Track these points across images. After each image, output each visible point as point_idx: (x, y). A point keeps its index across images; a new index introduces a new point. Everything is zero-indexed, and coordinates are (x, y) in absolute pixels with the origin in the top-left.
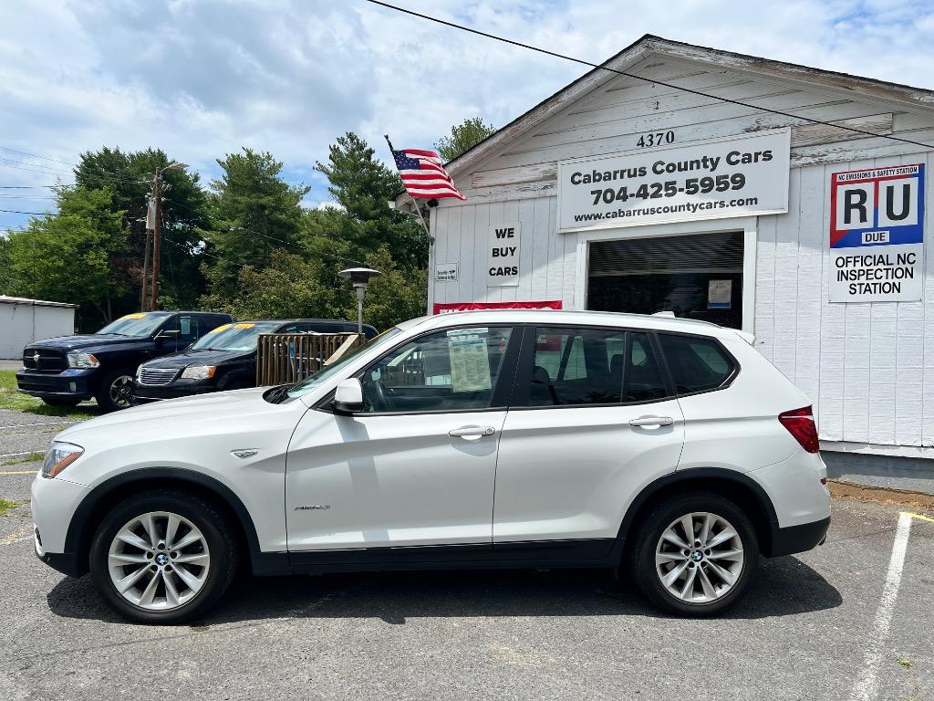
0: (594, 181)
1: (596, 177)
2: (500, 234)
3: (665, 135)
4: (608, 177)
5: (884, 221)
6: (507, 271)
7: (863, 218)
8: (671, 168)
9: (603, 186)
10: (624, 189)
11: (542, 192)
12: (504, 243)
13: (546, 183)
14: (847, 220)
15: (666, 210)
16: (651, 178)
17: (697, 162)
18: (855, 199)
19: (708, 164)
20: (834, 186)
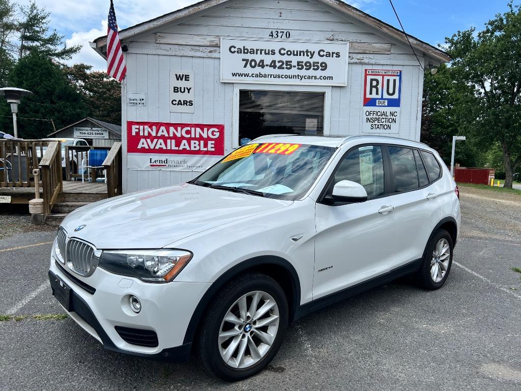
0: (244, 53)
1: (245, 51)
2: (179, 78)
3: (285, 33)
4: (252, 52)
5: (386, 96)
6: (185, 103)
7: (377, 93)
8: (289, 53)
9: (249, 57)
10: (262, 61)
11: (210, 55)
12: (182, 84)
13: (212, 49)
14: (371, 93)
15: (286, 77)
16: (277, 57)
17: (303, 52)
18: (374, 83)
19: (309, 54)
20: (366, 75)
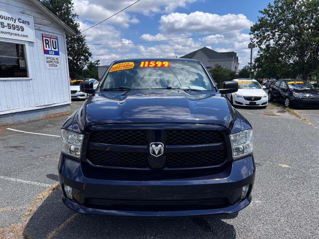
5: (53, 49)
7: (49, 47)
8: (2, 17)
14: (46, 47)
15: (2, 32)
17: (10, 18)
18: (47, 42)
19: (13, 20)
20: (43, 37)
